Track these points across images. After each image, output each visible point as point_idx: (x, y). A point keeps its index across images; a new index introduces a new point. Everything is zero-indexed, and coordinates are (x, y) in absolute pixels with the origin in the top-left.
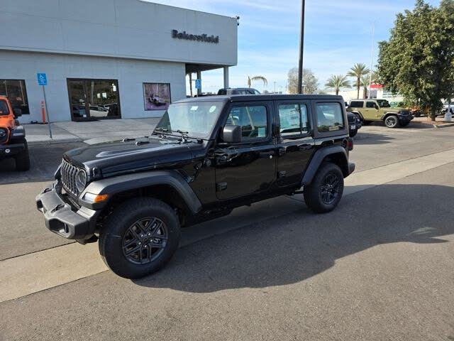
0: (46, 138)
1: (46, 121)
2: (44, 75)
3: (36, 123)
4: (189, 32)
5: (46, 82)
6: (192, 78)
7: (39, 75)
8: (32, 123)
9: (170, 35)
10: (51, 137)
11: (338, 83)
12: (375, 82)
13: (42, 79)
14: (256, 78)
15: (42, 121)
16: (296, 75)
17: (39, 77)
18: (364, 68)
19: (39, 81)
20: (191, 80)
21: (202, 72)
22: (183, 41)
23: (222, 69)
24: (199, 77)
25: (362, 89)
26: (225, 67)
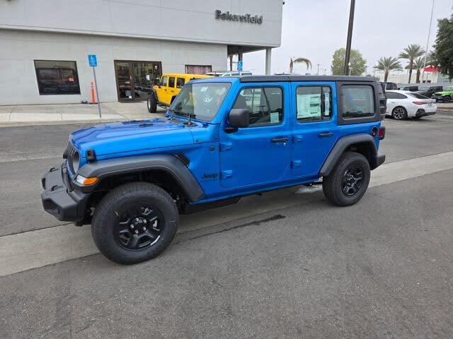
0: (96, 117)
1: (96, 101)
2: (94, 57)
3: (86, 103)
4: (232, 13)
5: (96, 63)
6: (233, 61)
7: (89, 56)
8: (83, 103)
9: (214, 16)
10: (101, 116)
11: (387, 65)
12: (431, 64)
13: (93, 61)
14: (300, 60)
15: (92, 102)
16: (342, 58)
17: (90, 60)
18: (418, 48)
19: (90, 63)
20: (231, 62)
21: (244, 54)
22: (226, 23)
23: (265, 51)
24: (240, 59)
25: (414, 72)
26: (268, 49)
